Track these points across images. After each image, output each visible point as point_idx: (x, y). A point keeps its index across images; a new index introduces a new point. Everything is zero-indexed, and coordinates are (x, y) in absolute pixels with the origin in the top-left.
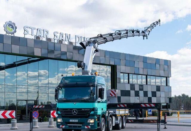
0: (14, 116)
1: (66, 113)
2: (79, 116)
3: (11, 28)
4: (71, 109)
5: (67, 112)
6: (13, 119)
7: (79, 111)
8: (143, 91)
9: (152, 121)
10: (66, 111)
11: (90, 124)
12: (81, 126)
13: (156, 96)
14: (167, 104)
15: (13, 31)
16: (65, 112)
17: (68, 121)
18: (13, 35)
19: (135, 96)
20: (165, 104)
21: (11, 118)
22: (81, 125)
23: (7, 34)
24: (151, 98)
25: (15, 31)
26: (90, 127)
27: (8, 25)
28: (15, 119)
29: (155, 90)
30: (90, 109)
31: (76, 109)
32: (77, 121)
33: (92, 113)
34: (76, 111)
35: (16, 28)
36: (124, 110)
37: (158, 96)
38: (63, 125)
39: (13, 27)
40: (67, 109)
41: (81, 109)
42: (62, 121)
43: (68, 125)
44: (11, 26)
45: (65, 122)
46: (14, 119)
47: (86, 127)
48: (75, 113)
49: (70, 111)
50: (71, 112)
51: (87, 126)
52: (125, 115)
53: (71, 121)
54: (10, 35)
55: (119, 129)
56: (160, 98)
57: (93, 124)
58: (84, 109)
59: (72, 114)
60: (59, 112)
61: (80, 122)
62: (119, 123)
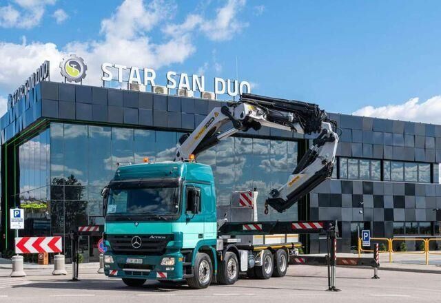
0: (60, 248)
1: (120, 245)
2: (143, 250)
3: (74, 70)
4: (130, 236)
5: (123, 242)
6: (57, 254)
7: (144, 239)
8: (372, 196)
9: (345, 262)
10: (121, 239)
11: (167, 269)
12: (149, 273)
13: (403, 207)
14: (432, 223)
15: (79, 74)
16: (118, 242)
17: (124, 262)
18: (79, 83)
19: (354, 206)
20: (429, 224)
21: (53, 252)
22: (149, 271)
23: (67, 82)
24: (392, 210)
25: (84, 76)
26: (165, 274)
27: (68, 63)
28: (61, 254)
29: (402, 192)
30: (166, 235)
31: (140, 235)
32: (139, 261)
33: (170, 244)
34: (139, 241)
35: (85, 68)
36: (284, 235)
37: (410, 207)
38: (114, 271)
39: (78, 67)
40: (122, 236)
41: (149, 236)
42: (113, 262)
43: (124, 269)
44: (74, 66)
45: (118, 264)
46: (59, 255)
47: (158, 276)
48: (137, 245)
49: (128, 239)
50: (130, 242)
51: (160, 273)
52: (284, 248)
53: (129, 261)
54: (73, 83)
55: (263, 279)
56: (415, 211)
57: (173, 269)
58: (154, 235)
59: (131, 247)
60: (108, 243)
61: (146, 263)
62: (262, 264)
